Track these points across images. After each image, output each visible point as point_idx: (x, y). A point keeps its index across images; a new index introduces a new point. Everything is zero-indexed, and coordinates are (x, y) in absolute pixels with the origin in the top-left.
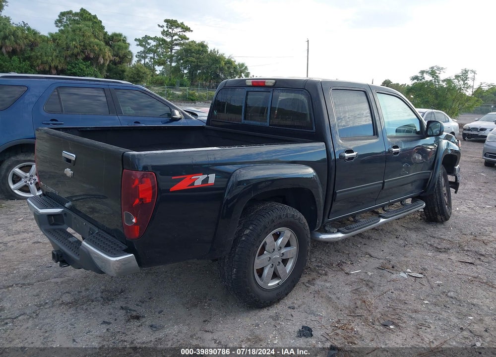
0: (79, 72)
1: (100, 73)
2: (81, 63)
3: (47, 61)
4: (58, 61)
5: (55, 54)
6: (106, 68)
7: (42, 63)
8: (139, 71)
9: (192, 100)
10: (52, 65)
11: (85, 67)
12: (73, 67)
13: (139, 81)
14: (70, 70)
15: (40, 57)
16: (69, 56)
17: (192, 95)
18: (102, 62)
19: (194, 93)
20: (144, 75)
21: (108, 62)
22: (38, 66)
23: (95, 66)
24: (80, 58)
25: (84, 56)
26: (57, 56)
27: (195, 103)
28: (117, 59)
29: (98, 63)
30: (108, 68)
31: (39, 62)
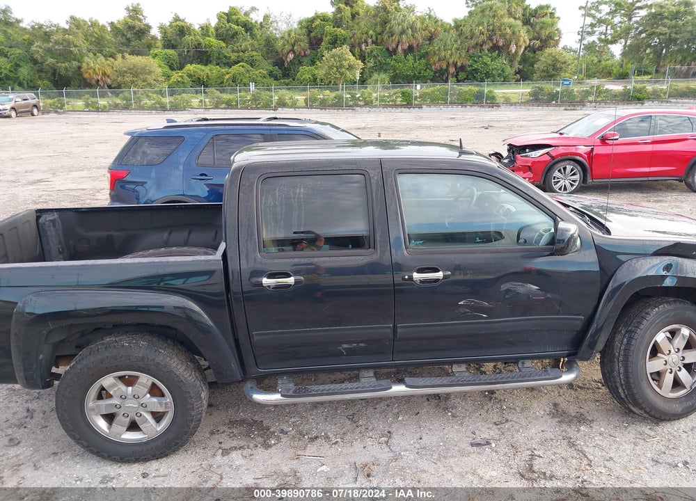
0: (482, 67)
1: (511, 67)
2: (487, 55)
3: (445, 57)
4: (458, 55)
5: (455, 46)
6: (518, 59)
7: (439, 60)
8: (557, 60)
9: (639, 99)
10: (451, 61)
11: (489, 59)
12: (476, 62)
13: (554, 75)
14: (472, 66)
15: (437, 52)
16: (473, 47)
17: (640, 91)
18: (514, 51)
19: (645, 87)
20: (563, 66)
21: (522, 50)
22: (435, 64)
23: (504, 57)
24: (486, 47)
25: (491, 45)
26: (458, 49)
27: (642, 104)
28: (538, 43)
29: (509, 53)
30: (522, 58)
31: (436, 58)
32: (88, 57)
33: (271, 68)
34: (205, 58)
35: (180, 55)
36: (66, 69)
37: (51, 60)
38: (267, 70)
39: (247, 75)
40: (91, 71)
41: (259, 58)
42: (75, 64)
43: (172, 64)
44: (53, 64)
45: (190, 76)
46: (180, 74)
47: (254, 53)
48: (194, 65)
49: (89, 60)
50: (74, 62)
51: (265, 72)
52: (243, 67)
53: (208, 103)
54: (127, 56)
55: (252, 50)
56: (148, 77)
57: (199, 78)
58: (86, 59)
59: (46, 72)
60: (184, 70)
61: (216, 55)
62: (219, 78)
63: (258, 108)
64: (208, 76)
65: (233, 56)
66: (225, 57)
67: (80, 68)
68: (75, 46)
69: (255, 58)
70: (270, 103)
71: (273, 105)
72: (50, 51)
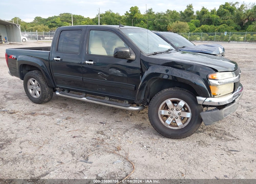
32: (170, 23)
33: (236, 26)
34: (210, 22)
35: (201, 22)
36: (163, 27)
37: (159, 24)
38: (234, 27)
39: (225, 29)
40: (170, 28)
41: (232, 22)
42: (166, 25)
43: (197, 25)
44: (159, 26)
45: (202, 29)
46: (199, 28)
47: (231, 20)
48: (205, 25)
49: (170, 24)
50: (165, 25)
51: (233, 28)
52: (224, 25)
53: (203, 39)
54: (179, 22)
55: (230, 19)
56: (184, 29)
57: (205, 30)
58: (169, 24)
59: (157, 28)
60: (201, 27)
61: (215, 21)
62: (213, 30)
63: (222, 41)
64: (209, 29)
65: (222, 21)
66: (218, 22)
67: (167, 27)
68: (167, 19)
69: (230, 22)
70: (228, 39)
71: (229, 40)
72: (159, 22)
